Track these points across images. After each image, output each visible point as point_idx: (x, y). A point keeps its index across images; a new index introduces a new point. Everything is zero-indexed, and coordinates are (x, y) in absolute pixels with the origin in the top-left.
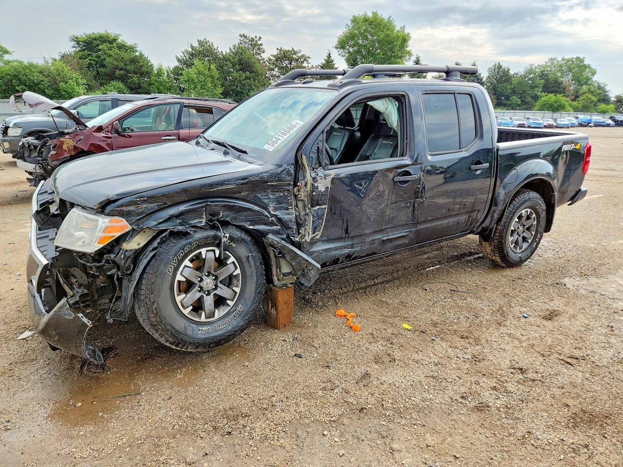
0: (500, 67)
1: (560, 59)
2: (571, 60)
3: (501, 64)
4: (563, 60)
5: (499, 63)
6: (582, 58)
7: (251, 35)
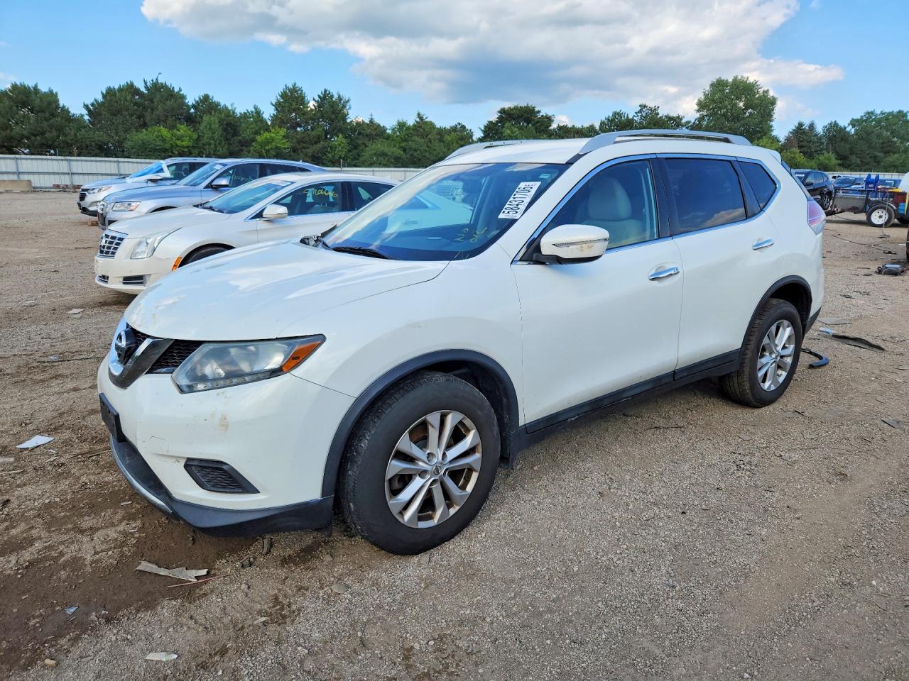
0: (836, 124)
1: (878, 112)
2: (891, 114)
3: (837, 122)
4: (882, 113)
5: (835, 121)
6: (905, 112)
7: (651, 105)
